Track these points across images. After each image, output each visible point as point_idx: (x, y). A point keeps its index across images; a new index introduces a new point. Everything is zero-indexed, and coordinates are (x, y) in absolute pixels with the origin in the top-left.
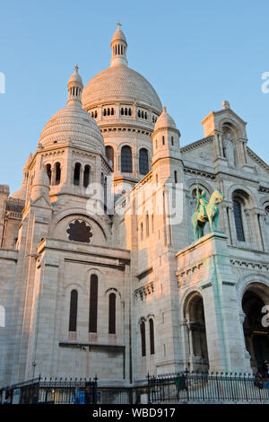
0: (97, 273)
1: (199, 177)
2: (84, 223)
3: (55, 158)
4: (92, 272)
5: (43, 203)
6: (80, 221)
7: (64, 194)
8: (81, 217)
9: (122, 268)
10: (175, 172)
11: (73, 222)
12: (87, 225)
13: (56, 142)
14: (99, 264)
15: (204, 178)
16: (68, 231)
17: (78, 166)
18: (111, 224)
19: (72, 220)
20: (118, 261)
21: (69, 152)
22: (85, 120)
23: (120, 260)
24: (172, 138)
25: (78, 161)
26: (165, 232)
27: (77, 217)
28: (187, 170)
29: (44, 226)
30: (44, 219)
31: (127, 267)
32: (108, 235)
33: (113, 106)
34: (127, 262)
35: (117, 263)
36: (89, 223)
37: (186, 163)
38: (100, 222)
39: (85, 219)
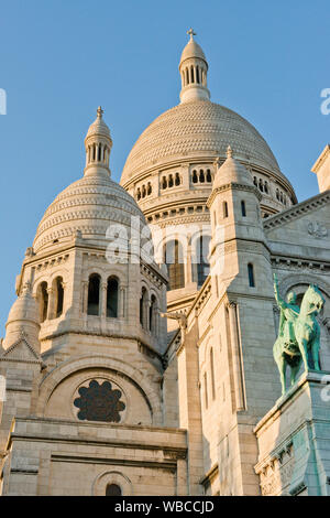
0: (119, 480)
1: (306, 271)
2: (107, 384)
3: (54, 269)
4: (109, 479)
5: (25, 353)
6: (101, 382)
7: (67, 333)
8: (101, 374)
9: (170, 468)
10: (250, 266)
11: (87, 385)
12: (114, 387)
13: (56, 241)
14: (123, 462)
15: (318, 271)
16: (77, 403)
17: (95, 279)
18: (161, 382)
19: (84, 380)
20: (161, 452)
21: (77, 256)
22: (108, 197)
23: (166, 450)
24: (243, 203)
25: (95, 270)
26: (232, 384)
27: (93, 374)
28: (277, 260)
29: (24, 395)
30: (24, 382)
31: (180, 463)
32: (155, 404)
33: (178, 170)
34: (183, 453)
35: (160, 456)
36: (118, 383)
37: (274, 248)
38: (138, 379)
39: (111, 376)
